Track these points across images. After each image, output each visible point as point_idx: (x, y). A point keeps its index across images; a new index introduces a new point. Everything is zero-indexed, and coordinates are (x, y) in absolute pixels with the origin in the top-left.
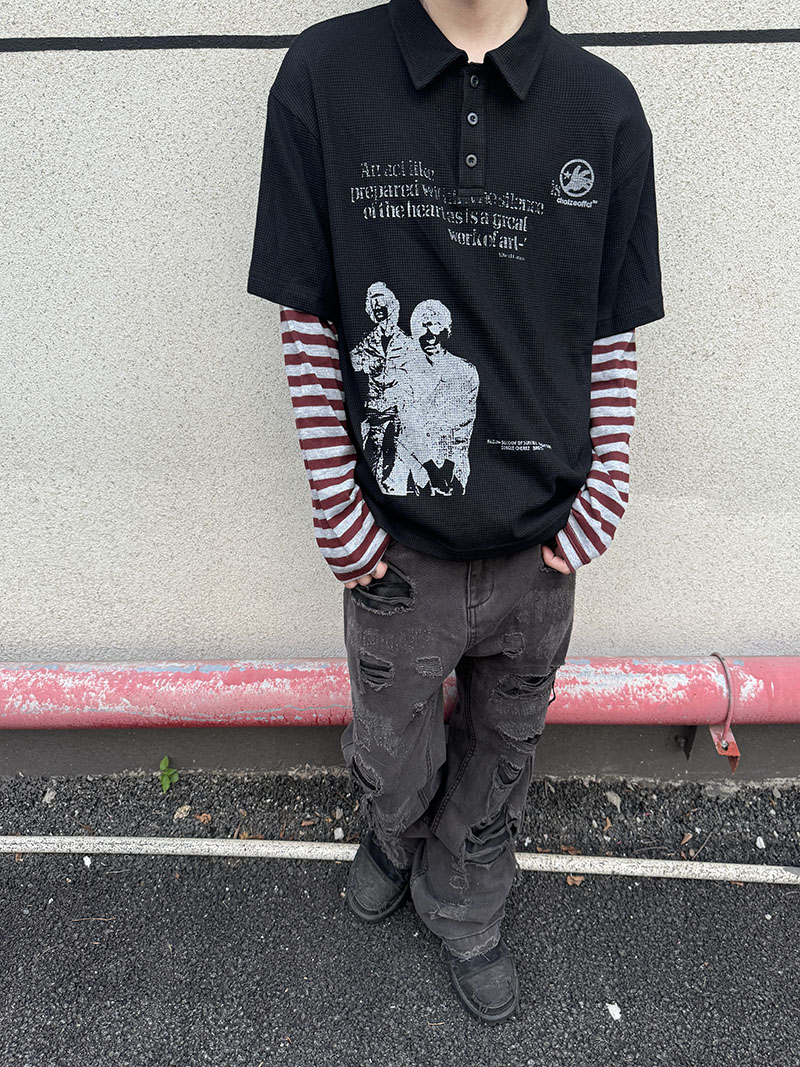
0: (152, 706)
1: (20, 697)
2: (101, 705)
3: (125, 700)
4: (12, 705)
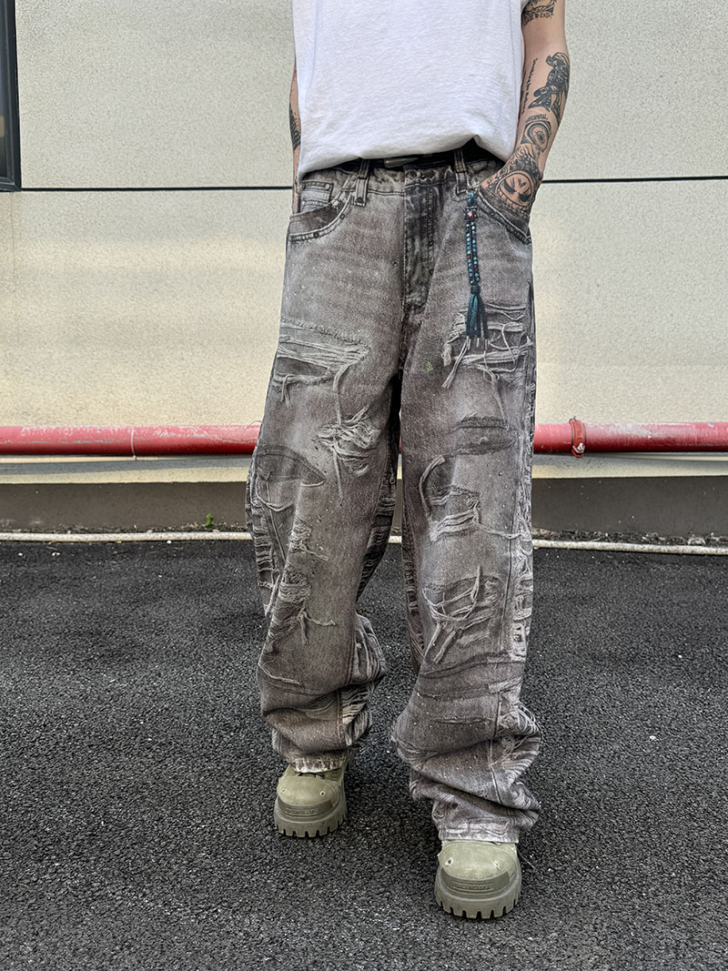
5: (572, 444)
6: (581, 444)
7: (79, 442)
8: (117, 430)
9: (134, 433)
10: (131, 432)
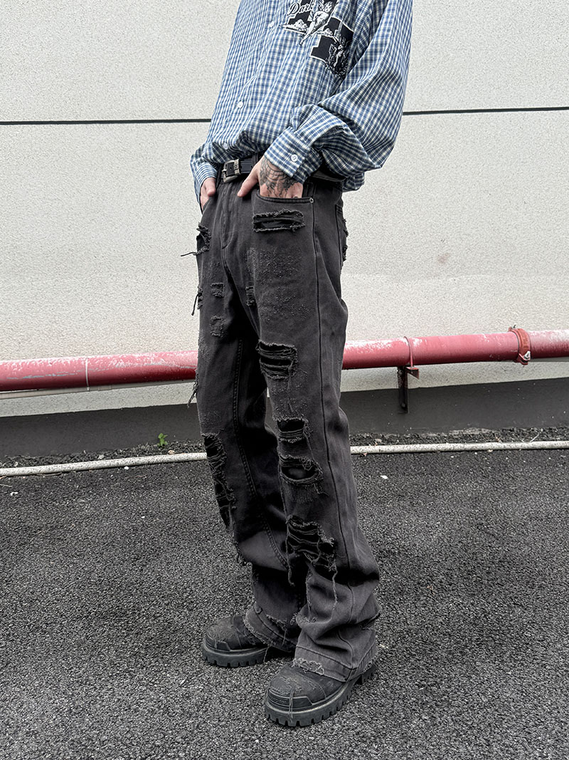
0: (173, 362)
1: (116, 361)
2: (153, 362)
3: (162, 360)
4: (112, 364)
5: (519, 352)
6: (528, 352)
7: (30, 377)
8: (69, 362)
9: (89, 364)
10: (85, 363)
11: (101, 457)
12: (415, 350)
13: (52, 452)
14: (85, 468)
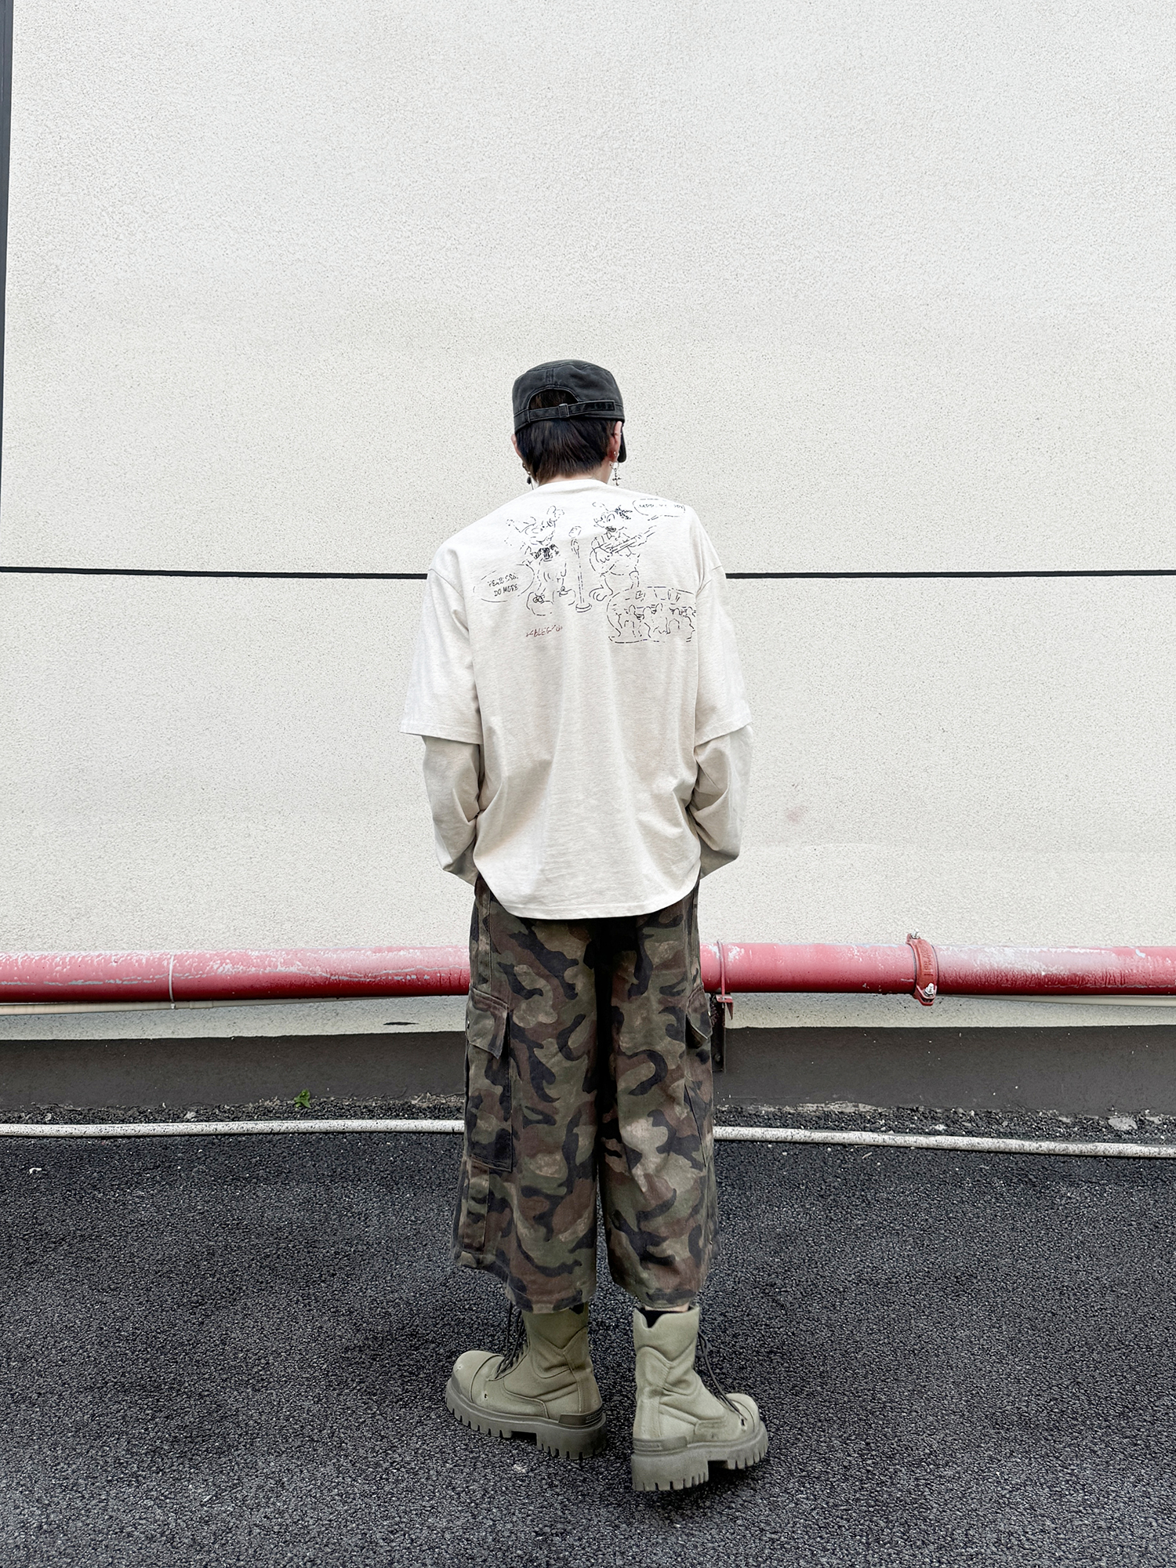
0: (318, 967)
1: (219, 962)
2: (279, 966)
3: (298, 963)
4: (212, 967)
5: (916, 982)
6: (931, 985)
7: (80, 982)
8: (144, 961)
9: (174, 966)
10: (168, 964)
11: (190, 1115)
12: (730, 967)
13: (110, 1102)
14: (159, 1133)
